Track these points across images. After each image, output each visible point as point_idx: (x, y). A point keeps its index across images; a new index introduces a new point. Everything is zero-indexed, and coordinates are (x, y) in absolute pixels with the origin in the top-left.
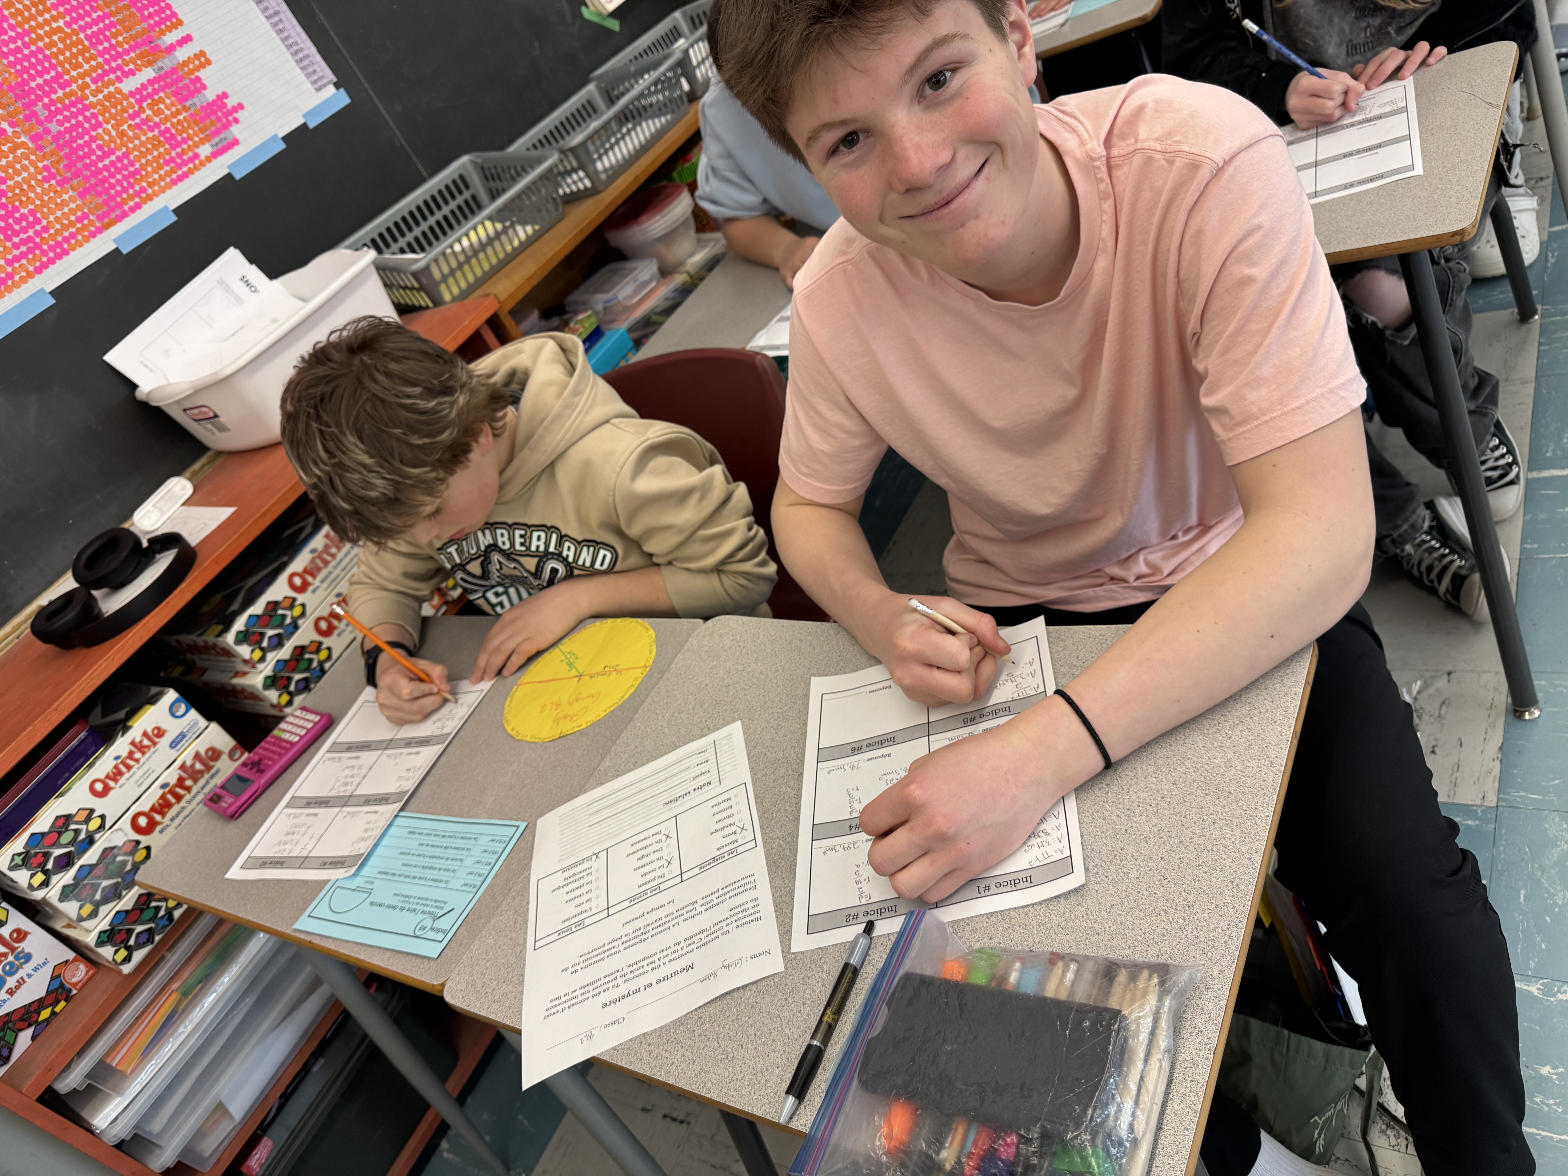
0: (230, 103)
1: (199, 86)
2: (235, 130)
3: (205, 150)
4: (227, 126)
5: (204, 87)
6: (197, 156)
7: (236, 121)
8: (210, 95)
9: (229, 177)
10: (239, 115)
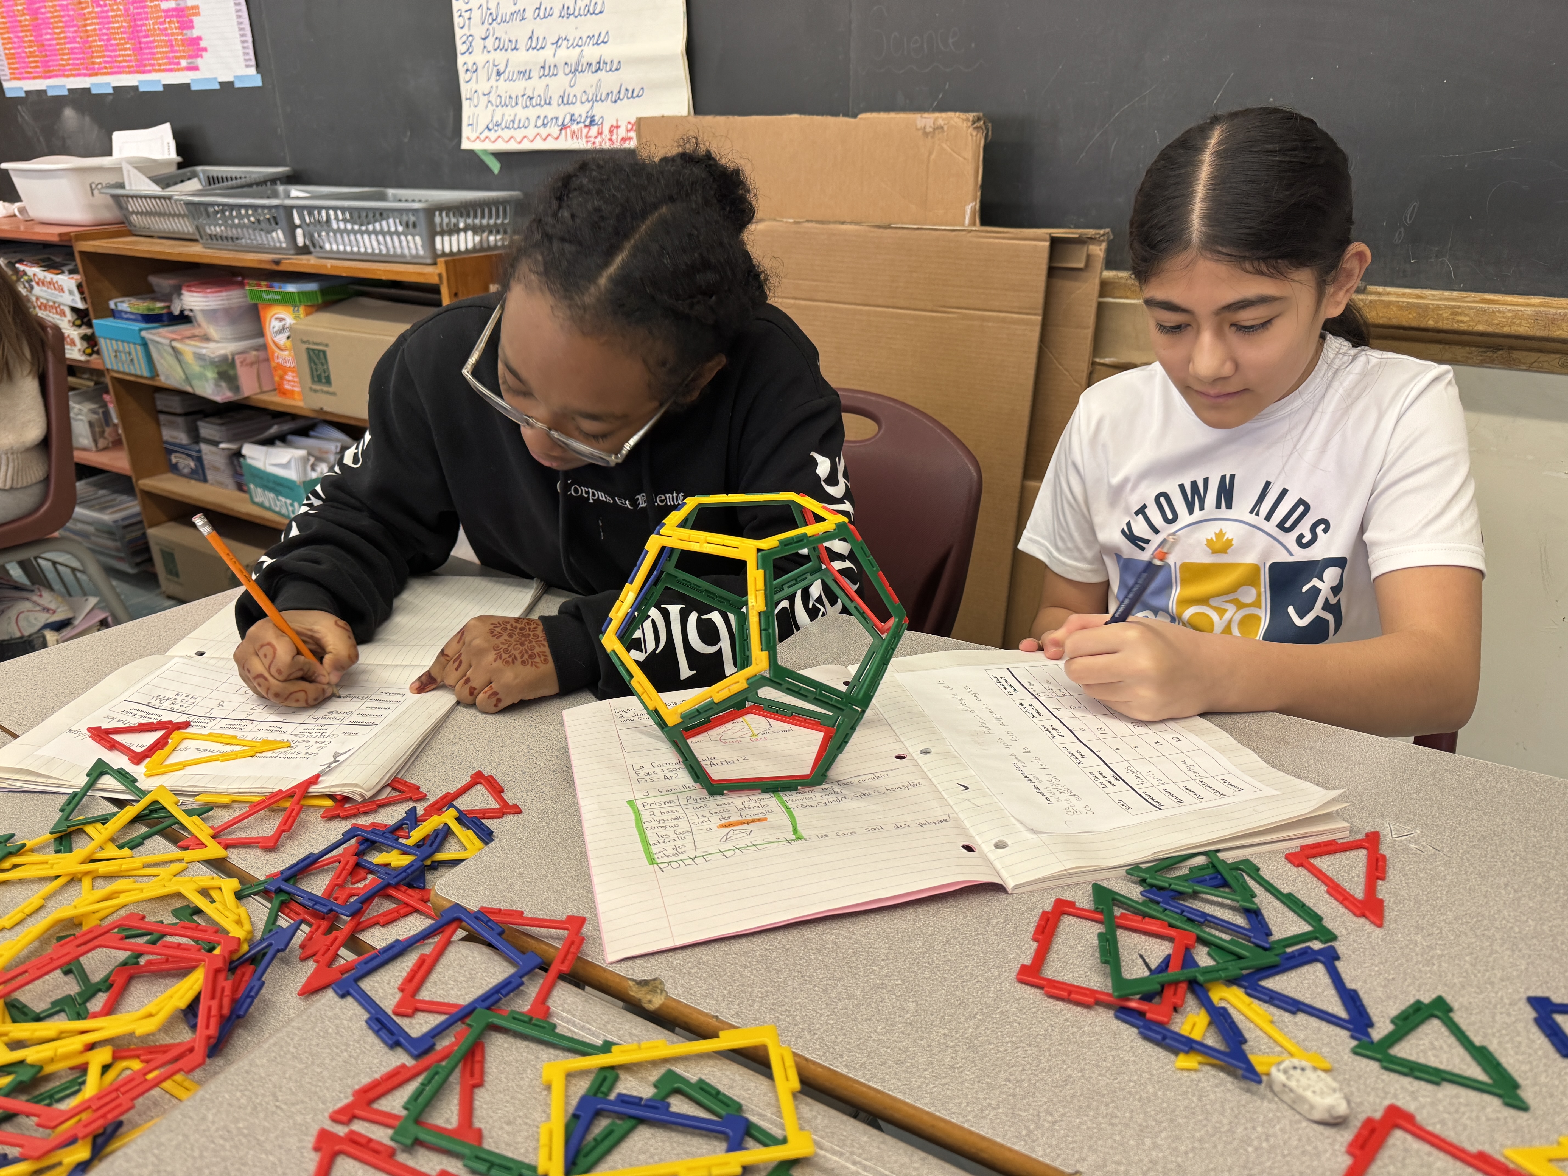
0: (203, 44)
1: (190, 26)
2: (199, 62)
3: (184, 63)
4: (197, 56)
5: (192, 27)
6: (178, 63)
7: (201, 56)
8: (195, 33)
9: (188, 86)
10: (204, 54)
